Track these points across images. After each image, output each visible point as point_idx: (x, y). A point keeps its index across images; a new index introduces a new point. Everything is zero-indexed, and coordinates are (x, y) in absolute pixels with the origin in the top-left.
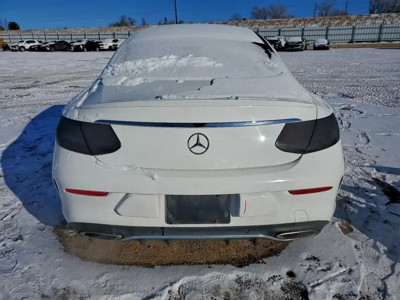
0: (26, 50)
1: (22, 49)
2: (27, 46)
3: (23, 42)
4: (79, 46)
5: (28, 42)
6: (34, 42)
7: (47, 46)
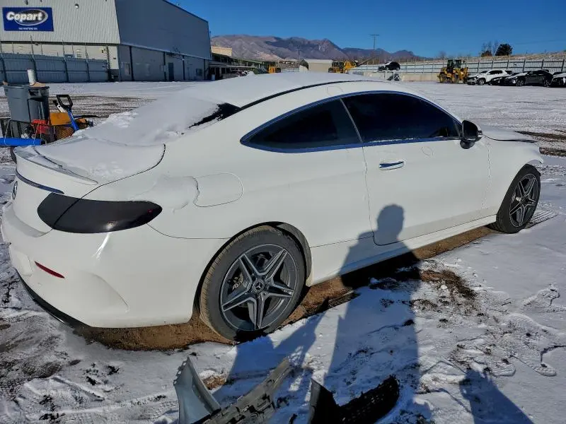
0: (486, 83)
1: (482, 82)
2: (489, 78)
3: (485, 72)
4: (562, 78)
5: (492, 73)
6: (501, 72)
7: (514, 79)
